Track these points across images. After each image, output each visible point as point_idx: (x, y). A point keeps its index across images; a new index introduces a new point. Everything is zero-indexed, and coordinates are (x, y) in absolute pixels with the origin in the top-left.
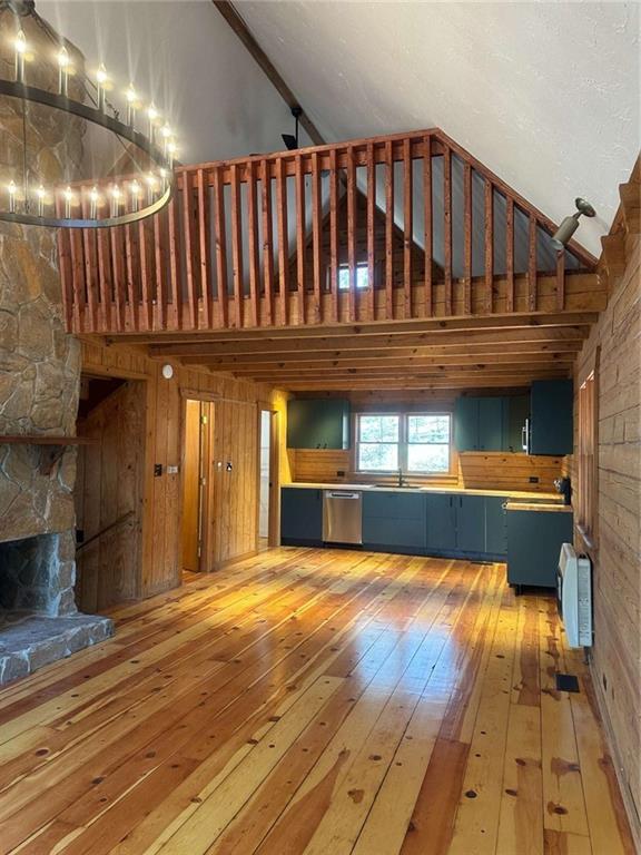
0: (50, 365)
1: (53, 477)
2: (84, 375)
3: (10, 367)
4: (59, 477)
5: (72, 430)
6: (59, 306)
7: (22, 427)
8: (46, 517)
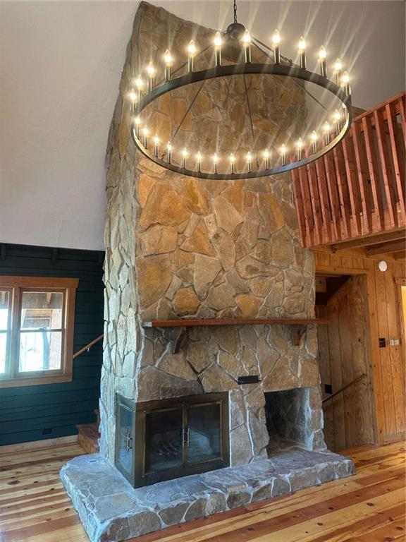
0: (293, 270)
1: (301, 347)
2: (318, 275)
3: (267, 274)
4: (306, 347)
5: (312, 314)
6: (297, 231)
7: (278, 313)
8: (299, 375)
